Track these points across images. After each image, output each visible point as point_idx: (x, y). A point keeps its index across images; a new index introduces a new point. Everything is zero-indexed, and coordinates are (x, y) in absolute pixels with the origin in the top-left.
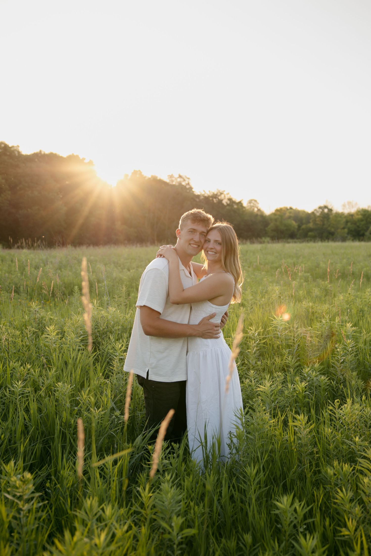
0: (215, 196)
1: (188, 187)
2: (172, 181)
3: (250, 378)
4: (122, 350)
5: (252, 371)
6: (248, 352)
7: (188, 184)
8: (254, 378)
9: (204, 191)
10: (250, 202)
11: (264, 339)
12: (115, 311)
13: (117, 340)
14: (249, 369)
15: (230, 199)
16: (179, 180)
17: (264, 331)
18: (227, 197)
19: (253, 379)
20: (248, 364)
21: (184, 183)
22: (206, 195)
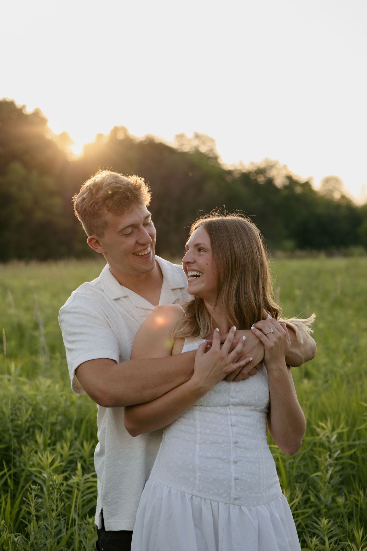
0: (261, 171)
1: (211, 155)
2: (183, 145)
3: (322, 535)
4: (57, 467)
5: (325, 521)
6: (318, 476)
7: (211, 150)
8: (330, 535)
9: (241, 163)
10: (327, 181)
11: (351, 447)
12: (49, 387)
13: (49, 445)
14: (318, 514)
15: (289, 178)
16: (195, 143)
17: (350, 432)
18: (284, 173)
19: (326, 539)
20: (317, 502)
21: (203, 149)
22: (244, 171)
